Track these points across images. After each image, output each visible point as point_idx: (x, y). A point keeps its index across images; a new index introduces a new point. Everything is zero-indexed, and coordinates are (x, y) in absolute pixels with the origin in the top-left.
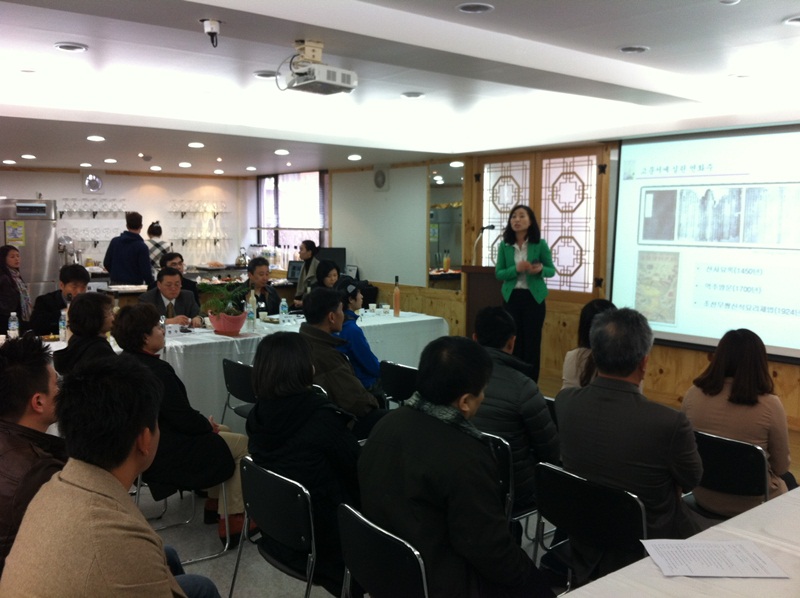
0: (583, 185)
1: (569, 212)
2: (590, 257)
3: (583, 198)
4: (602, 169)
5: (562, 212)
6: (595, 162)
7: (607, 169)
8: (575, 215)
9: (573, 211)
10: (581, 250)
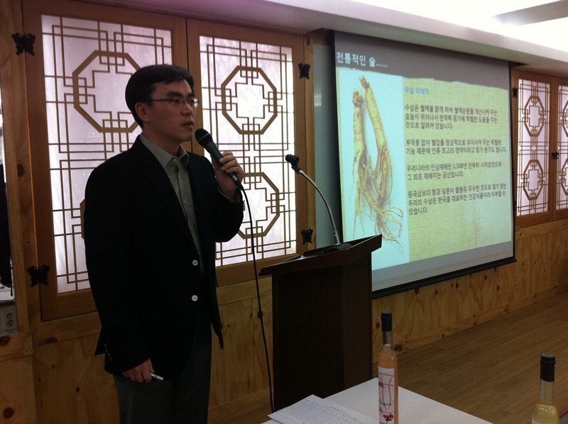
0: (275, 92)
1: (254, 132)
2: (290, 202)
3: (276, 112)
4: (302, 71)
5: (242, 132)
6: (290, 58)
7: (310, 72)
8: (264, 138)
9: (261, 132)
10: (277, 193)
